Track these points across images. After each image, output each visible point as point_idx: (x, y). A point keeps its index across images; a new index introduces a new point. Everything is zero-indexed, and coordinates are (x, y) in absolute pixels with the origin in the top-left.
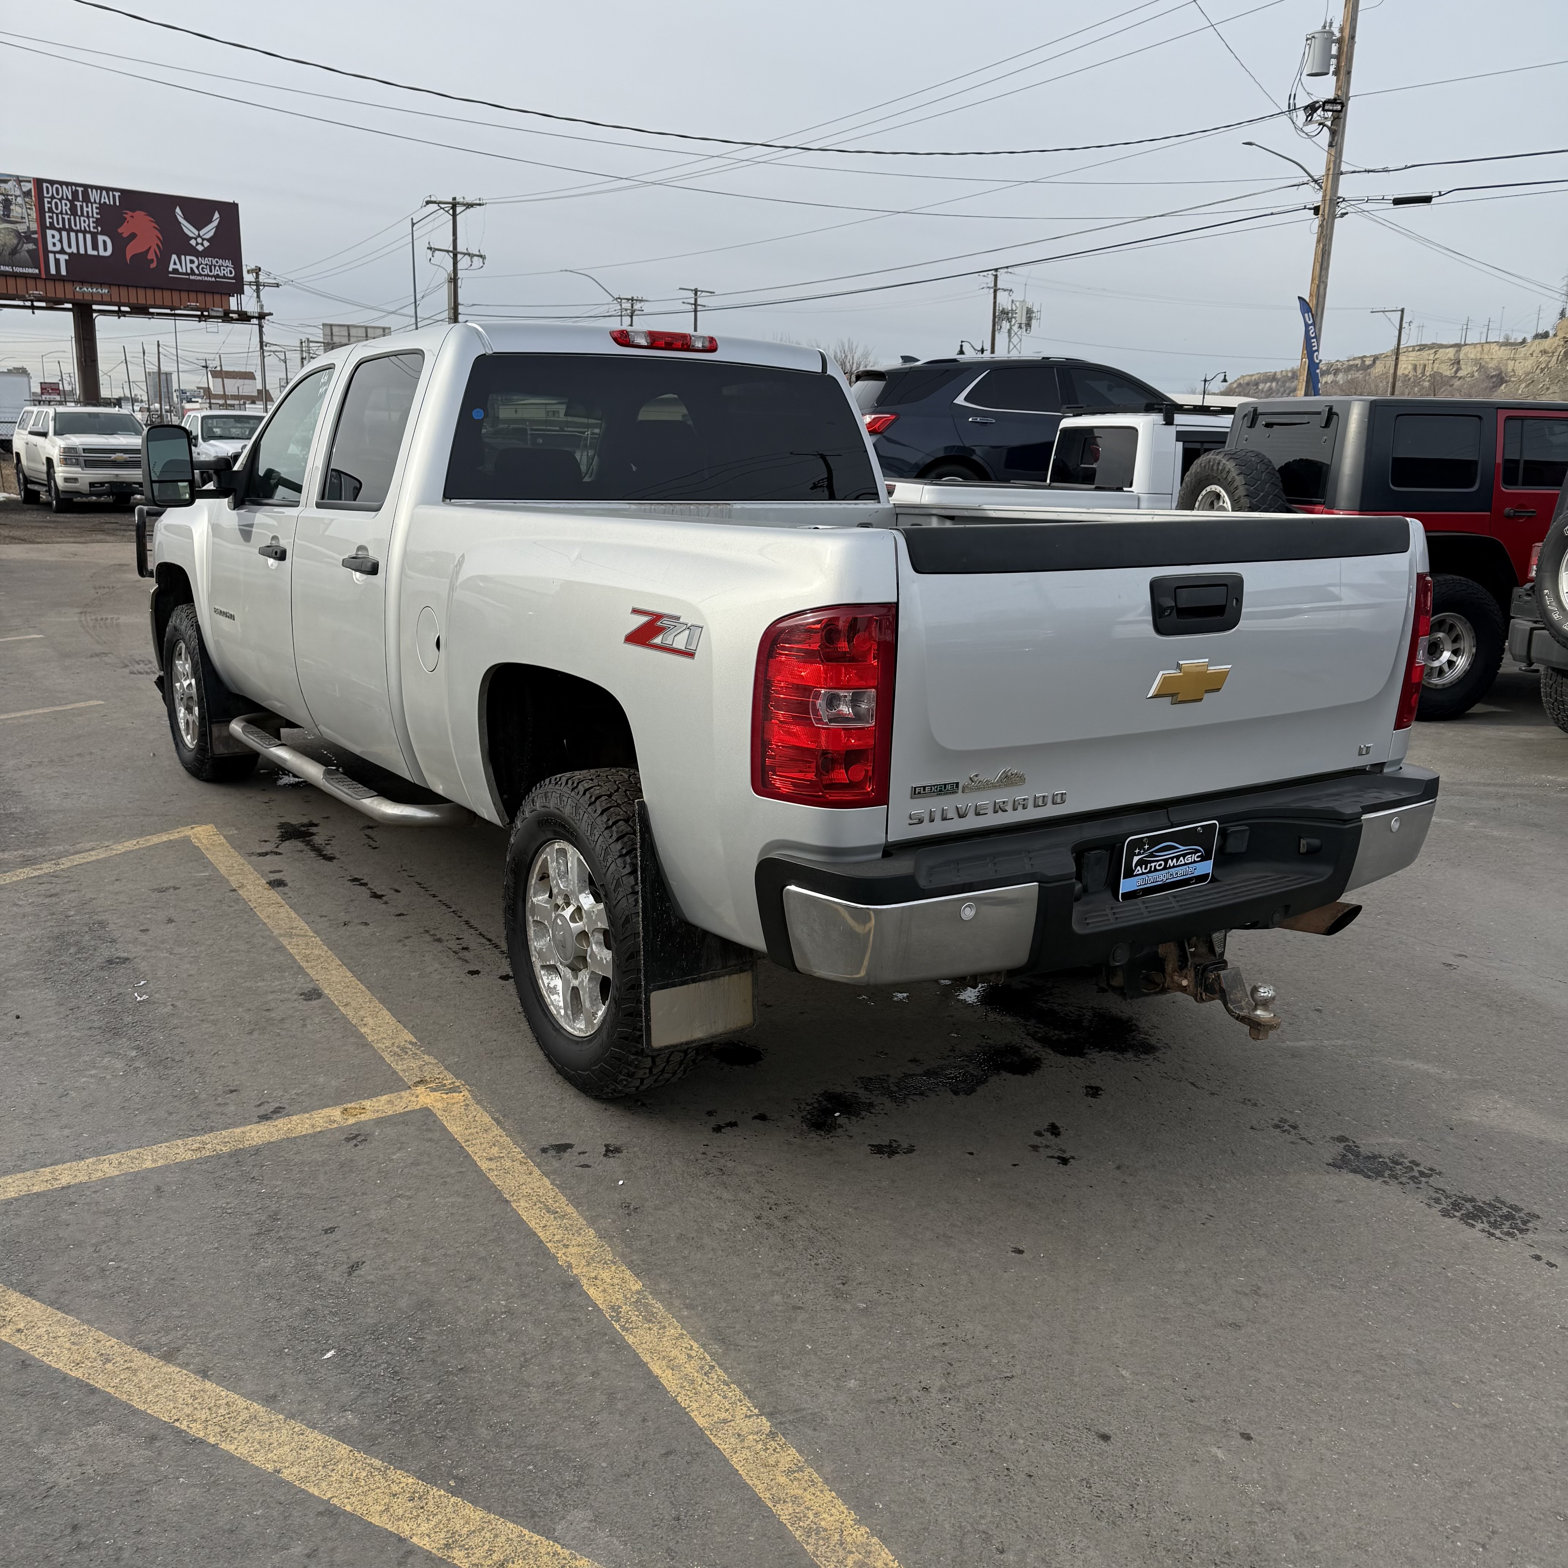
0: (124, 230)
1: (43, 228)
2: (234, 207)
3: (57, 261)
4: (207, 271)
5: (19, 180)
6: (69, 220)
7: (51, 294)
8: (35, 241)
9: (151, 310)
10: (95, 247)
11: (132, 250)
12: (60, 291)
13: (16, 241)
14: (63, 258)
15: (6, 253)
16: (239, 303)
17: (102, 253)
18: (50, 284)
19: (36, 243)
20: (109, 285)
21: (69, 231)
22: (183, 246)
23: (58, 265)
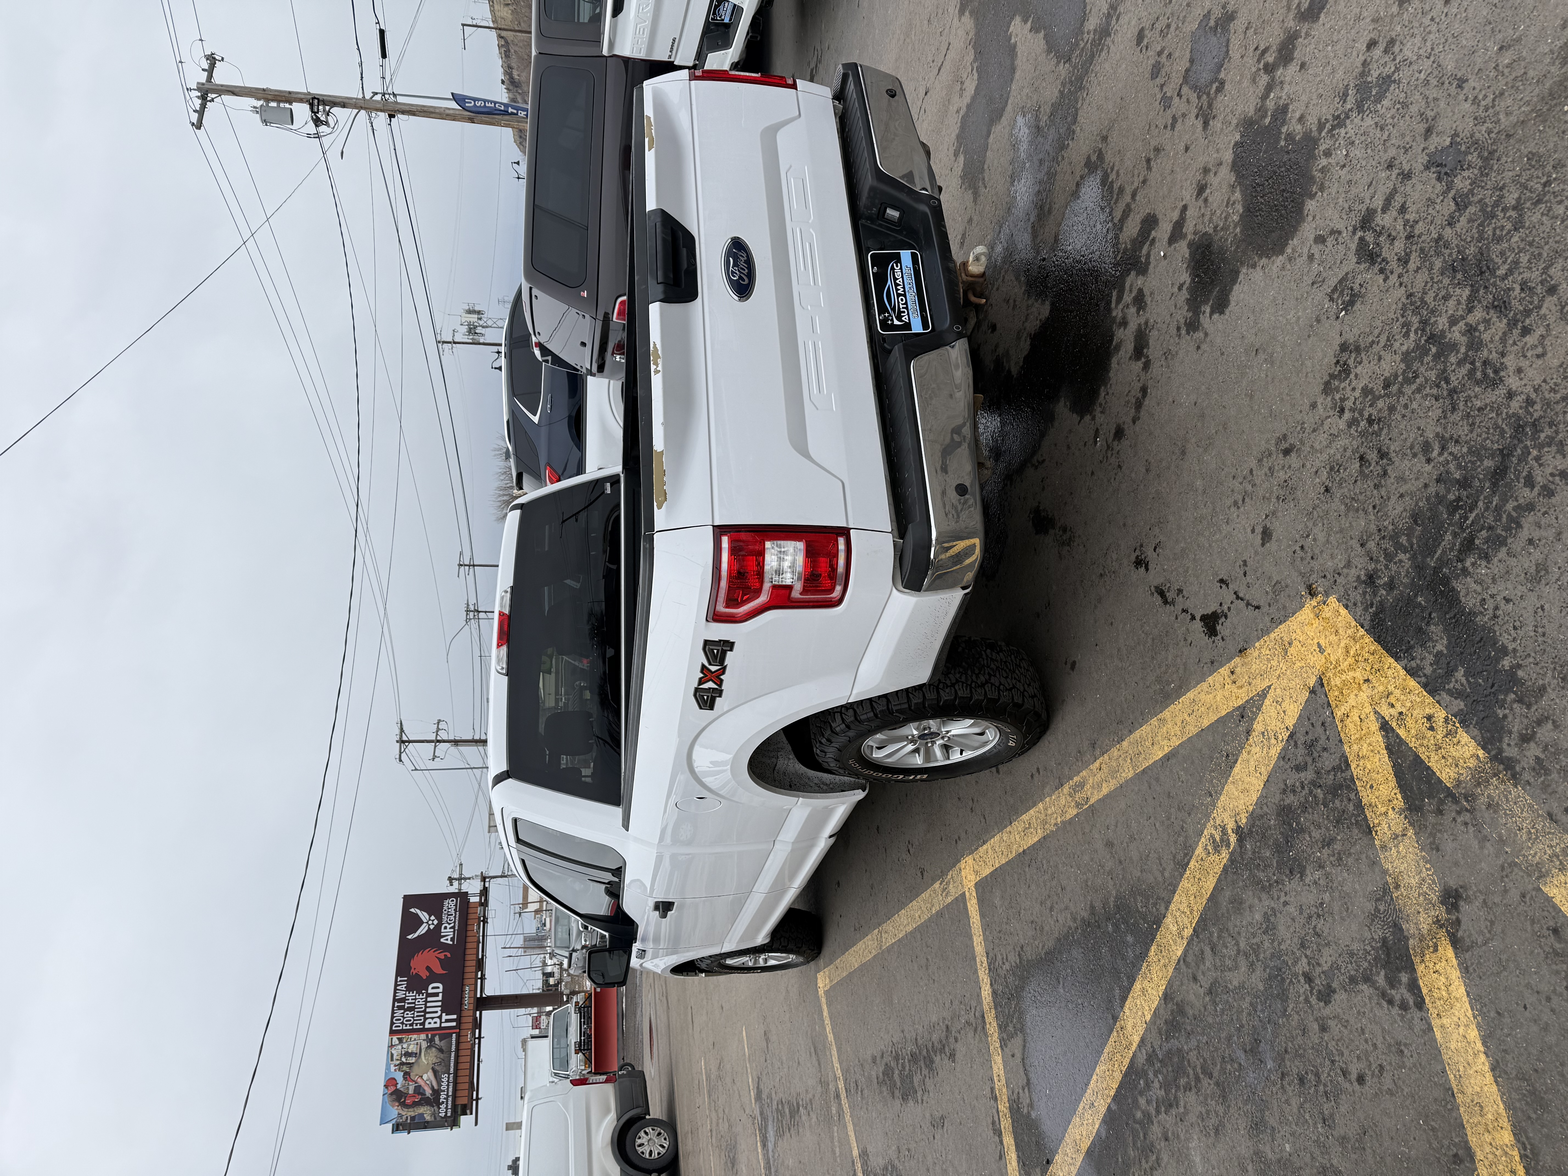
0: (424, 974)
2: (406, 898)
4: (452, 918)
5: (391, 1046)
6: (418, 1012)
7: (470, 1026)
8: (433, 1036)
9: (480, 957)
10: (436, 995)
11: (438, 970)
12: (468, 1020)
13: (434, 1049)
14: (444, 1017)
15: (442, 1056)
16: (474, 895)
17: (441, 990)
18: (463, 1026)
20: (463, 985)
21: (425, 1012)
22: (435, 934)
23: (448, 1020)
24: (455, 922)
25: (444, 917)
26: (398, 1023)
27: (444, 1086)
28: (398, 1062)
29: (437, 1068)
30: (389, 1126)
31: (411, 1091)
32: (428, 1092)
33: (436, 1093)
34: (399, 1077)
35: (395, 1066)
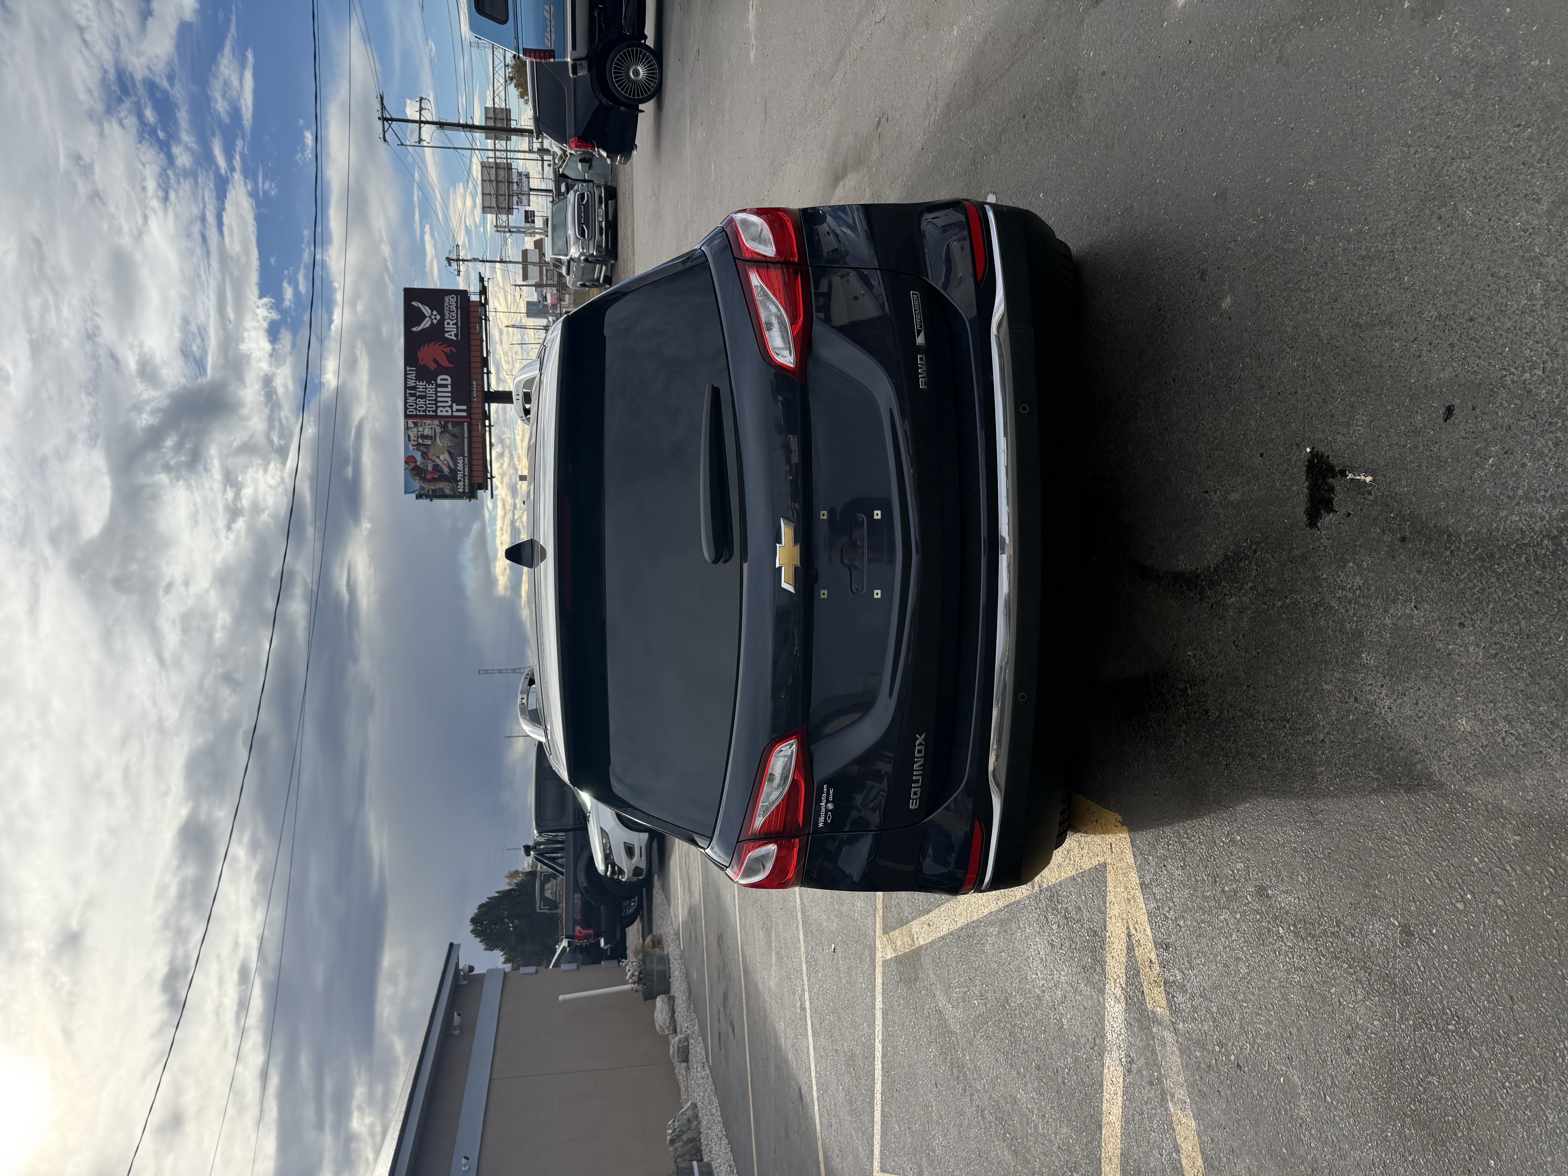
0: (432, 366)
1: (436, 417)
2: (407, 291)
4: (454, 314)
5: (407, 428)
6: (429, 400)
8: (446, 423)
9: (485, 355)
10: (446, 386)
11: (445, 363)
12: (476, 411)
13: (448, 434)
14: (455, 407)
15: (455, 440)
17: (449, 382)
18: (473, 416)
19: (448, 422)
20: (470, 380)
21: (437, 401)
22: (438, 330)
23: (459, 410)
24: (457, 319)
25: (447, 313)
26: (411, 409)
27: (460, 467)
28: (415, 443)
29: (452, 450)
30: (414, 495)
31: (430, 468)
33: (454, 472)
35: (413, 446)
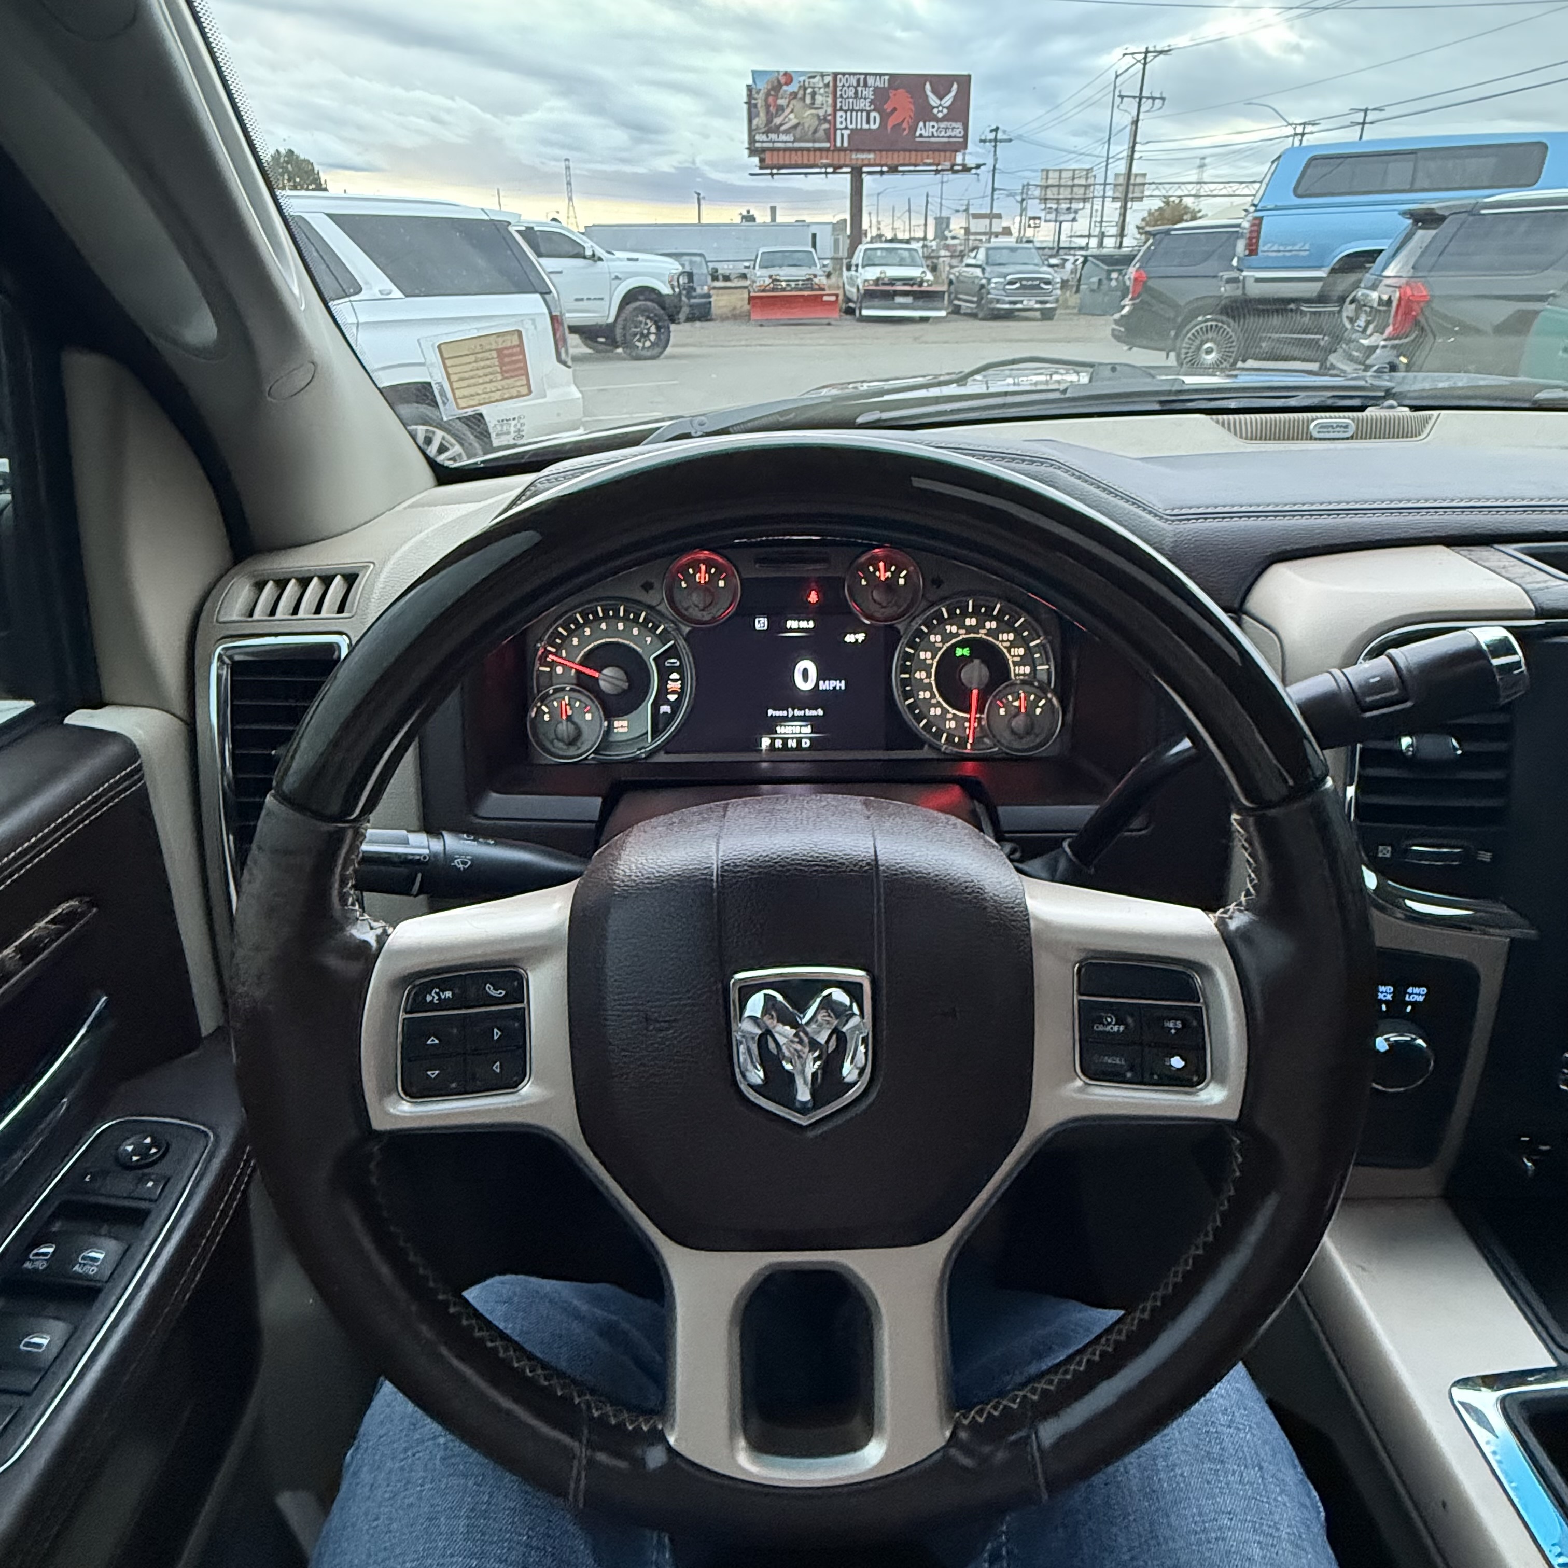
0: (888, 107)
1: (835, 110)
2: (969, 77)
3: (842, 135)
4: (943, 134)
5: (823, 75)
6: (853, 102)
7: (836, 162)
8: (829, 122)
9: (900, 169)
10: (868, 122)
12: (842, 158)
13: (816, 123)
14: (846, 133)
15: (810, 133)
16: (964, 159)
17: (874, 127)
18: (836, 154)
19: (830, 124)
20: (875, 151)
21: (852, 111)
22: (926, 115)
23: (842, 139)
24: (938, 137)
25: (944, 125)
26: (844, 80)
27: (783, 137)
28: (807, 85)
29: (800, 128)
30: (750, 82)
31: (780, 102)
32: (777, 121)
33: (776, 130)
34: (793, 87)
35: (804, 82)
